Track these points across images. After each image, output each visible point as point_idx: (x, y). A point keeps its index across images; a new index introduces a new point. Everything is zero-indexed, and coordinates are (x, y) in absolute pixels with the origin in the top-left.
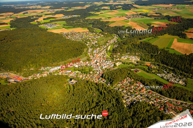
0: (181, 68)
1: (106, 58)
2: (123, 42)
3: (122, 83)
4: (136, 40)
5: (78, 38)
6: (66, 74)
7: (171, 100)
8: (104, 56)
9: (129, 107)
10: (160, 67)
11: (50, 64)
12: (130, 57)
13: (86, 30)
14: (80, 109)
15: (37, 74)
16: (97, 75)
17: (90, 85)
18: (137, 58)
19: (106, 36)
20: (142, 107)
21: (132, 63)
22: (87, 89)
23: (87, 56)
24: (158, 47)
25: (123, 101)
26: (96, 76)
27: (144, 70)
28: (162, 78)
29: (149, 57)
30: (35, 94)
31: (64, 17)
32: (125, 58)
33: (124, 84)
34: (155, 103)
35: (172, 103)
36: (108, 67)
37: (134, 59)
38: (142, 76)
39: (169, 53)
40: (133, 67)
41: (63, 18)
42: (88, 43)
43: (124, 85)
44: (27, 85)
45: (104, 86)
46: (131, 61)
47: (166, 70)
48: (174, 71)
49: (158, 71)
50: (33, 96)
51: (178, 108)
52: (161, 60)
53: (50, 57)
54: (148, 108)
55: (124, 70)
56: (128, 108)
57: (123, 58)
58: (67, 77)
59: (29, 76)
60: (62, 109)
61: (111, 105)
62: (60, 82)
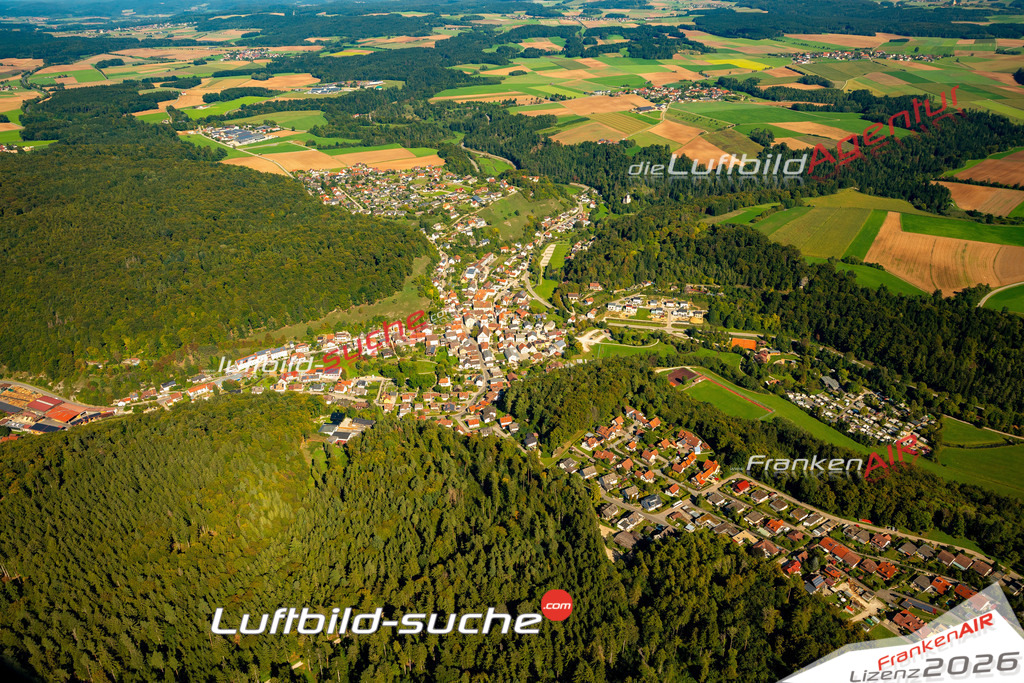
0: (912, 364)
1: (530, 311)
2: (619, 227)
3: (599, 439)
4: (687, 213)
5: (384, 203)
6: (311, 391)
7: (847, 523)
8: (520, 301)
9: (629, 561)
10: (807, 358)
11: (228, 338)
12: (653, 305)
13: (431, 160)
14: (371, 568)
15: (158, 390)
16: (474, 394)
17: (431, 446)
18: (692, 308)
19: (536, 194)
20: (695, 558)
21: (661, 336)
22: (414, 463)
23: (428, 296)
24: (797, 253)
25: (601, 527)
26: (467, 400)
27: (722, 370)
28: (814, 413)
29: (751, 305)
30: (138, 489)
31: (316, 87)
32: (625, 313)
33: (613, 441)
34: (760, 540)
35: (848, 539)
36: (536, 356)
37: (674, 316)
38: (706, 405)
39: (856, 289)
40: (664, 356)
41: (309, 94)
42: (438, 227)
43: (613, 446)
44: (98, 447)
45: (507, 454)
46: (658, 324)
47: (834, 376)
48: (877, 378)
49: (797, 377)
50: (126, 497)
51: (878, 563)
52: (810, 323)
53: (232, 297)
54: (723, 564)
55: (615, 373)
56: (622, 564)
57: (618, 309)
58: (315, 405)
59: (113, 398)
60: (277, 567)
61: (532, 548)
62: (279, 430)
